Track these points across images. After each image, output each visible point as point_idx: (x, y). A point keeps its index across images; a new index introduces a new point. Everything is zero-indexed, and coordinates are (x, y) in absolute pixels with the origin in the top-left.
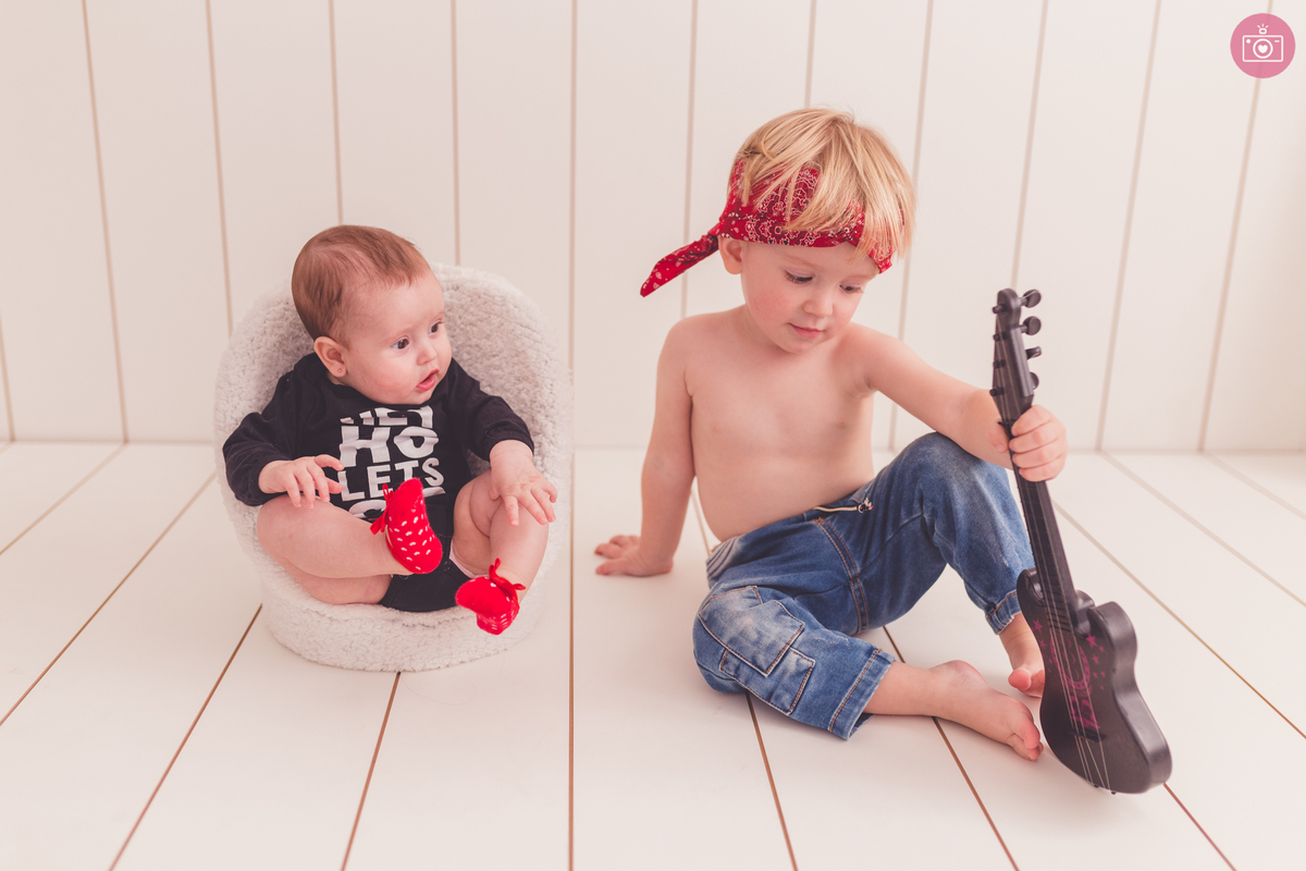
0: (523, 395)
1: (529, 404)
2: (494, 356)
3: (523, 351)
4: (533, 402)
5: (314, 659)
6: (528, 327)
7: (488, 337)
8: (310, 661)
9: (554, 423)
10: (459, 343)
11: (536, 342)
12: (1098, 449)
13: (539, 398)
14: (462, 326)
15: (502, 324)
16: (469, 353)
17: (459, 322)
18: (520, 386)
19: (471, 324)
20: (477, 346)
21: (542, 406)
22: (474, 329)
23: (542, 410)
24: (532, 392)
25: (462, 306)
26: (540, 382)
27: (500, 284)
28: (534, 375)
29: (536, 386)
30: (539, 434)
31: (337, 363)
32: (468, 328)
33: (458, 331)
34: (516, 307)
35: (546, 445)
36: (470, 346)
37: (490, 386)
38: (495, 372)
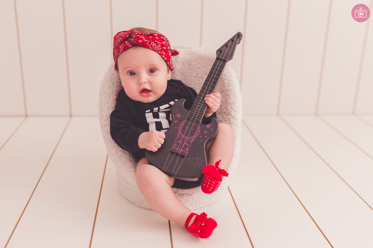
1: (224, 102)
9: (235, 111)
13: (229, 100)
16: (198, 80)
21: (230, 104)
22: (200, 70)
24: (225, 98)
26: (229, 94)
28: (227, 90)
30: (229, 115)
32: (198, 69)
35: (231, 119)
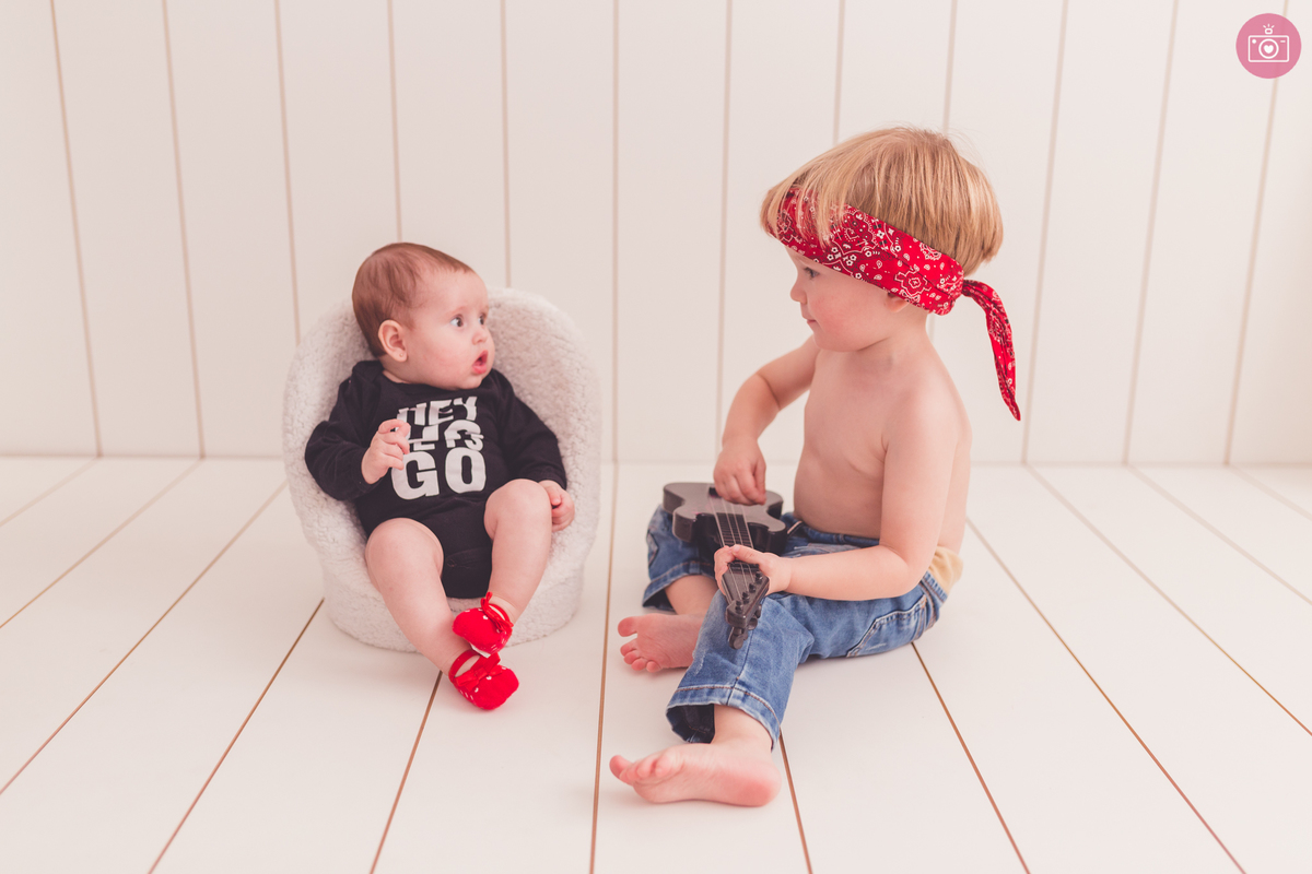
0: (559, 401)
2: (533, 366)
3: (558, 361)
4: (566, 406)
5: (371, 642)
6: (562, 339)
7: (527, 349)
8: (367, 644)
10: (503, 356)
11: (569, 351)
12: (1125, 462)
14: (505, 341)
15: (539, 337)
17: (501, 337)
18: (556, 393)
19: (513, 338)
20: (518, 358)
23: (574, 414)
25: (504, 322)
27: (538, 302)
29: (569, 392)
31: (399, 350)
33: (501, 345)
34: (551, 320)
36: (512, 358)
37: (531, 394)
38: (535, 381)
